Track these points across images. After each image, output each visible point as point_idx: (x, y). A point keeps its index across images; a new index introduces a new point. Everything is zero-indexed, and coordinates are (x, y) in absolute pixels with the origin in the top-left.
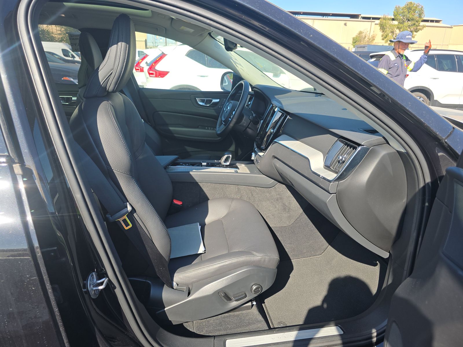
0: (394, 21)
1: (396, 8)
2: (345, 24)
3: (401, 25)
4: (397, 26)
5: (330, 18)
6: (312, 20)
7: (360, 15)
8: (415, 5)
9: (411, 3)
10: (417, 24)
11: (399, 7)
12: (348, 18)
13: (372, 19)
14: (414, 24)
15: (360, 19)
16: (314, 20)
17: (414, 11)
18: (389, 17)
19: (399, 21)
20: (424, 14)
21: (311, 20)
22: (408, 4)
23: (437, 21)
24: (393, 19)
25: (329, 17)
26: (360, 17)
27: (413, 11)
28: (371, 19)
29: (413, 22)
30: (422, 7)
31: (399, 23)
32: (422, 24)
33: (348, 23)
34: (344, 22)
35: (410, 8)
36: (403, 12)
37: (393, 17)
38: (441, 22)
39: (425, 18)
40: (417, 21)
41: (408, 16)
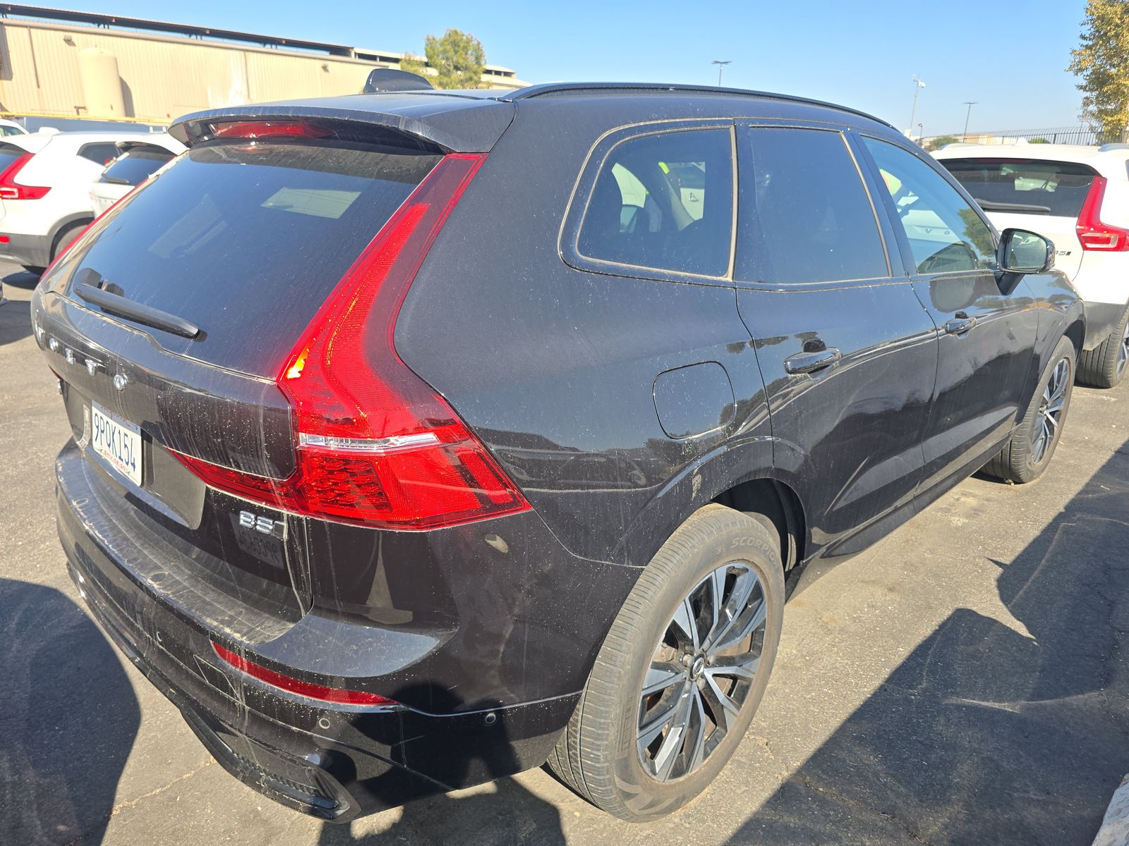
0: (429, 69)
1: (428, 40)
2: (325, 68)
3: (445, 80)
4: (438, 81)
5: (281, 49)
6: (242, 53)
7: (353, 48)
8: (464, 38)
9: (456, 32)
10: (475, 78)
11: (434, 39)
12: (325, 54)
13: (380, 60)
14: (471, 79)
15: (353, 58)
16: (247, 53)
17: (465, 48)
18: (418, 58)
19: (440, 69)
20: (485, 58)
21: (238, 52)
22: (450, 34)
23: (507, 74)
24: (427, 65)
25: (279, 47)
26: (353, 54)
27: (463, 49)
28: (378, 59)
29: (468, 75)
30: (479, 44)
31: (441, 74)
32: (485, 78)
33: (331, 65)
34: (322, 63)
35: (455, 42)
36: (445, 52)
37: (426, 60)
38: (513, 76)
39: (488, 67)
40: (476, 73)
41: (455, 59)
